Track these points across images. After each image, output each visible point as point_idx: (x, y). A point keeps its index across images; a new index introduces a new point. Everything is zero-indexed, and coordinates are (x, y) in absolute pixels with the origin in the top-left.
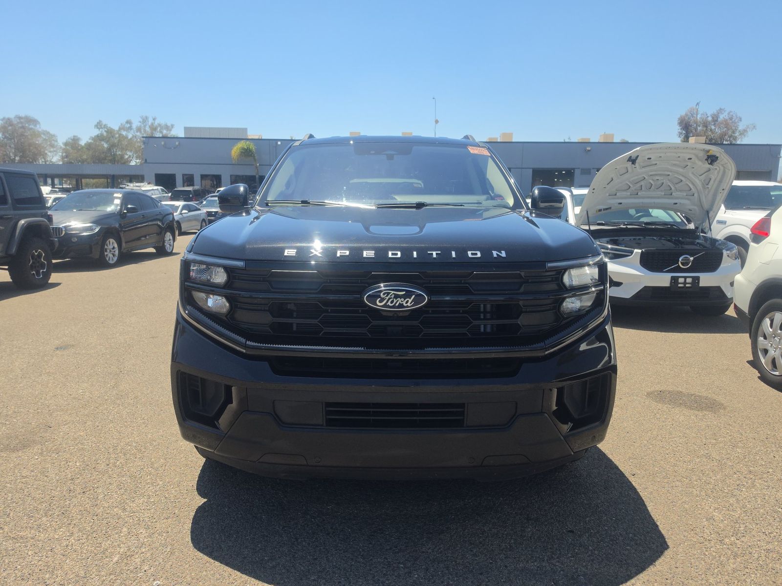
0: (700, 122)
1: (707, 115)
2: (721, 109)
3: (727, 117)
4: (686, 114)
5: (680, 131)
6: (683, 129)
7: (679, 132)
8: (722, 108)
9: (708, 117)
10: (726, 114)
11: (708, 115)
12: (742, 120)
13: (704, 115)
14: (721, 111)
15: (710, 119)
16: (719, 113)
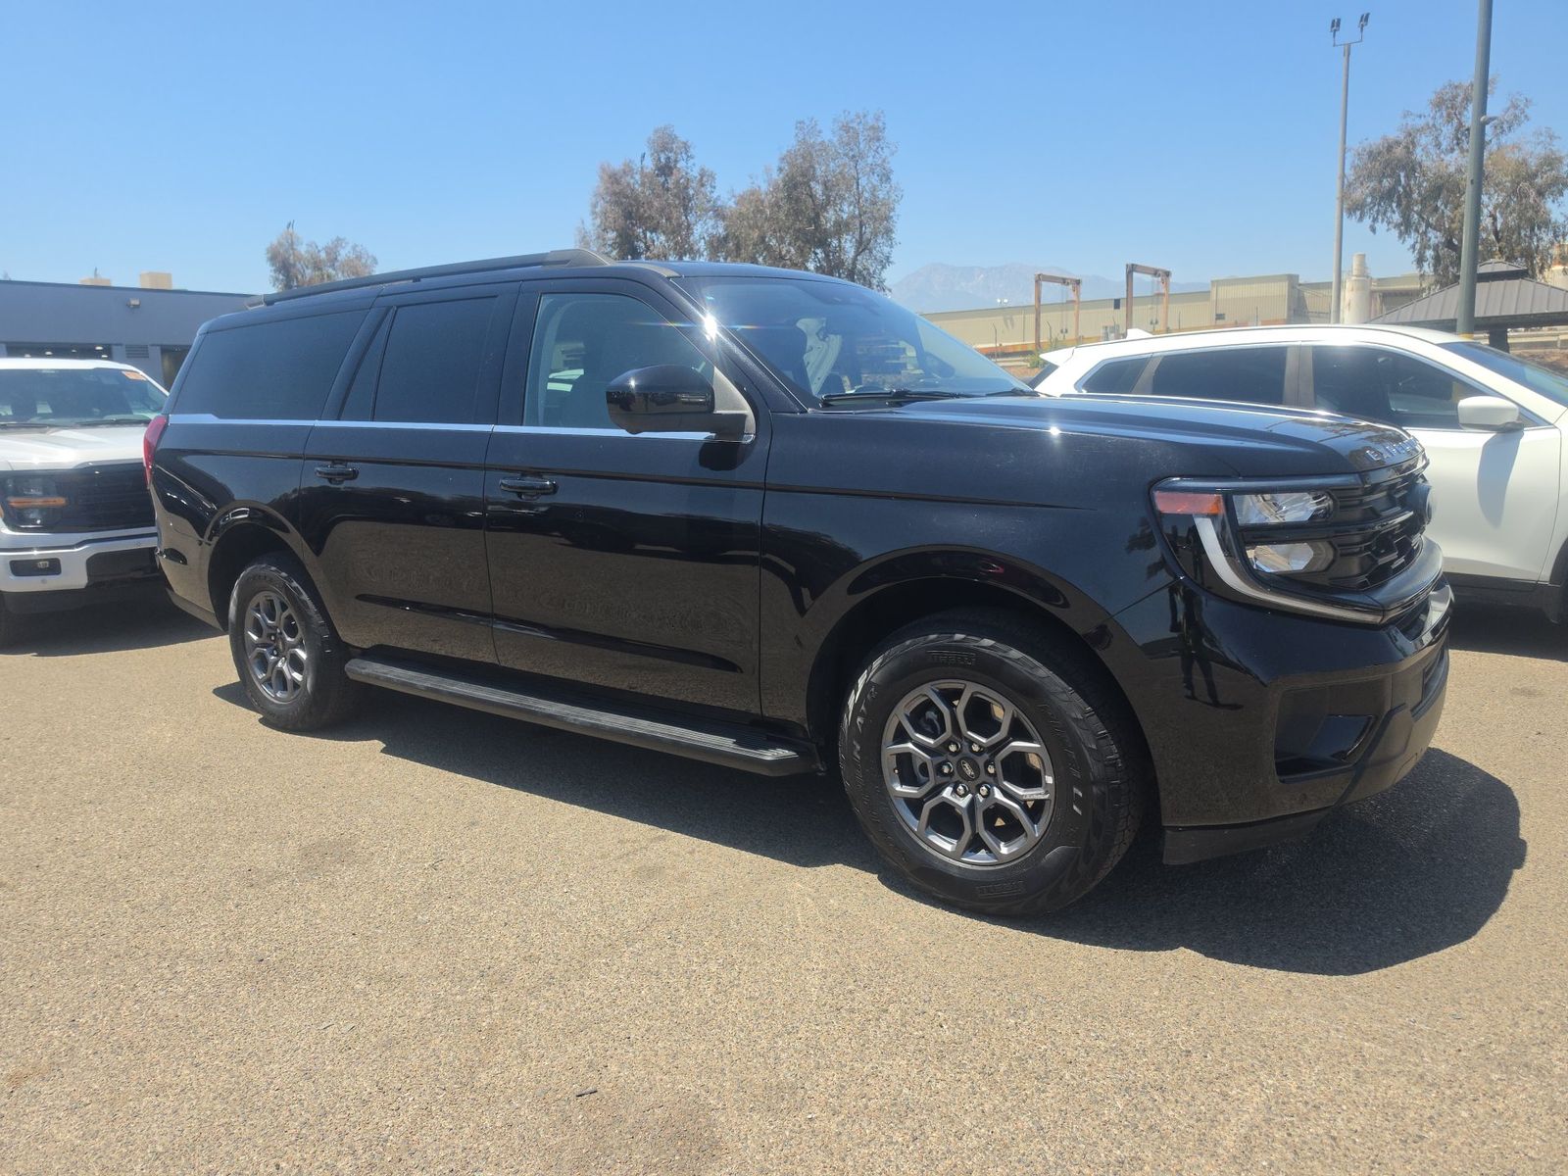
0: (309, 261)
1: (317, 247)
2: (338, 239)
3: (352, 256)
4: (279, 243)
5: (272, 274)
6: (278, 270)
7: (272, 276)
8: (341, 237)
9: (319, 251)
10: (349, 248)
11: (319, 248)
12: (379, 261)
13: (311, 246)
14: (339, 242)
15: (323, 255)
16: (336, 247)
